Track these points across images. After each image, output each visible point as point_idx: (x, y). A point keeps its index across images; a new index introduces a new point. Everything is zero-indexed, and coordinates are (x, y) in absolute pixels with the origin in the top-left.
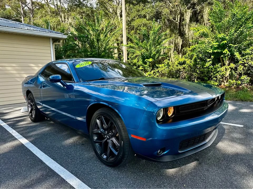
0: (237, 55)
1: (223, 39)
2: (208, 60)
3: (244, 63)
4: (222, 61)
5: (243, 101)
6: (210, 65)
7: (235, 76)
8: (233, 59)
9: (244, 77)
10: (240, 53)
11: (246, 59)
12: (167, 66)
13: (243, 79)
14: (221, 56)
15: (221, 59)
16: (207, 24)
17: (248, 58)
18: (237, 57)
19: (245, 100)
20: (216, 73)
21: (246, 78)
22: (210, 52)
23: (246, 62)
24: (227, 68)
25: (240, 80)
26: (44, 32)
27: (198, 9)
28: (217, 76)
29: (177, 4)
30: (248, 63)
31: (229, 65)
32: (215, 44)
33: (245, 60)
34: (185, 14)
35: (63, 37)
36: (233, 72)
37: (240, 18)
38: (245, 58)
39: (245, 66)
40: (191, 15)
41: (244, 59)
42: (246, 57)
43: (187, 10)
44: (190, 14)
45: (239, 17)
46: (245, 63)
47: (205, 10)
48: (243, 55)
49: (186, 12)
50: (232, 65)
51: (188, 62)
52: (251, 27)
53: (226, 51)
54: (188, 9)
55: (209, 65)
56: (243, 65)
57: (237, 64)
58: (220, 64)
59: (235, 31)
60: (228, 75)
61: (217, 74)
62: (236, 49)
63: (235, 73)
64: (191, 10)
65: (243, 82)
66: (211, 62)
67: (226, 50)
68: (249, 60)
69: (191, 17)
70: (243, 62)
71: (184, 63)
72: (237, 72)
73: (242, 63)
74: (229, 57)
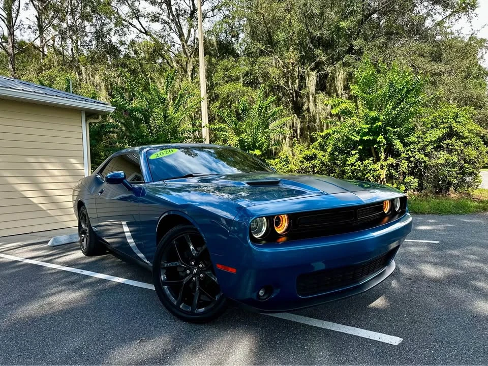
0: (398, 144)
1: (376, 119)
2: (353, 152)
3: (408, 156)
4: (374, 154)
5: (417, 214)
6: (357, 161)
7: (396, 177)
8: (391, 151)
9: (409, 179)
10: (402, 142)
11: (411, 151)
12: (285, 163)
13: (408, 181)
14: (375, 146)
15: (373, 151)
16: (342, 95)
17: (415, 148)
18: (397, 147)
19: (421, 213)
20: (367, 173)
21: (412, 180)
22: (356, 139)
23: (411, 155)
24: (384, 165)
25: (403, 184)
26: (75, 100)
27: (329, 71)
28: (369, 178)
29: (292, 62)
30: (414, 157)
31: (386, 159)
32: (366, 127)
33: (409, 152)
34: (308, 79)
35: (107, 109)
36: (393, 171)
37: (401, 89)
38: (410, 149)
39: (411, 162)
40: (317, 81)
41: (408, 150)
42: (411, 147)
43: (311, 73)
44: (315, 78)
45: (399, 87)
46: (410, 157)
47: (338, 73)
48: (405, 145)
49: (308, 75)
50: (391, 160)
51: (320, 154)
52: (416, 102)
53: (380, 138)
54: (312, 70)
55: (355, 161)
56: (408, 159)
57: (399, 159)
58: (372, 158)
59: (394, 109)
60: (385, 176)
61: (369, 174)
62: (395, 135)
63: (397, 172)
64: (317, 73)
65: (409, 187)
66: (357, 156)
67: (381, 136)
68: (415, 152)
69: (317, 83)
70: (407, 154)
71: (314, 157)
72: (399, 171)
73: (406, 156)
74: (385, 147)
